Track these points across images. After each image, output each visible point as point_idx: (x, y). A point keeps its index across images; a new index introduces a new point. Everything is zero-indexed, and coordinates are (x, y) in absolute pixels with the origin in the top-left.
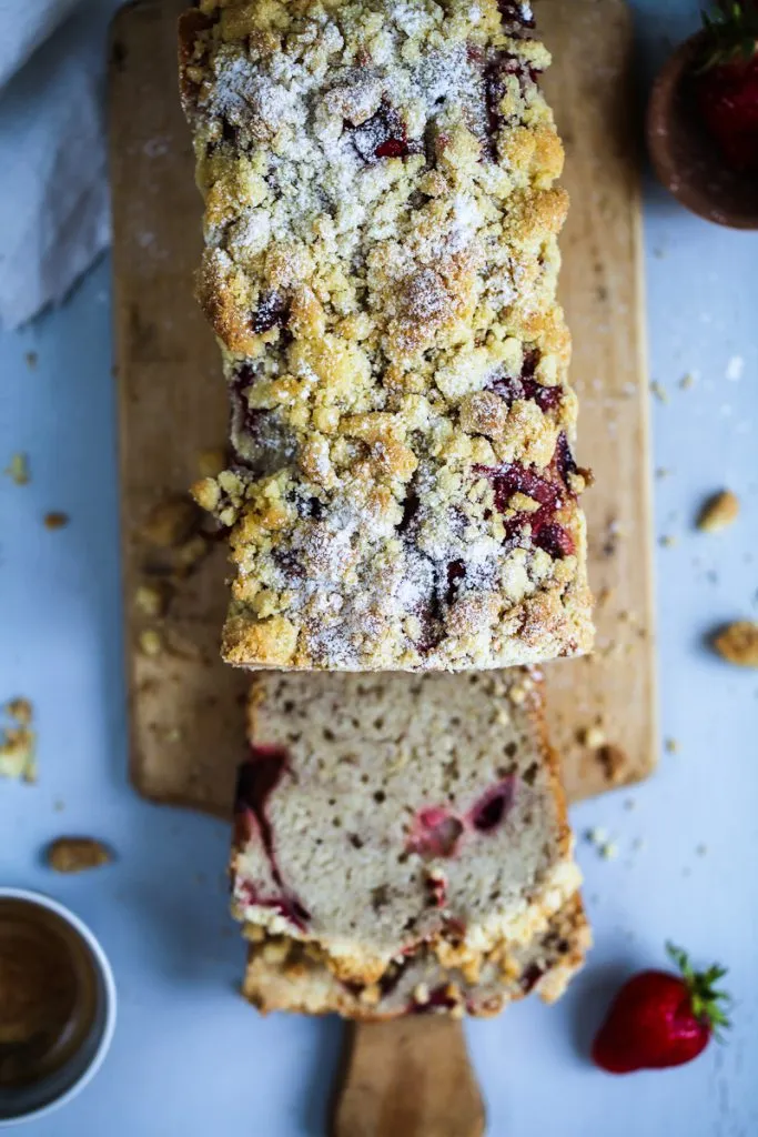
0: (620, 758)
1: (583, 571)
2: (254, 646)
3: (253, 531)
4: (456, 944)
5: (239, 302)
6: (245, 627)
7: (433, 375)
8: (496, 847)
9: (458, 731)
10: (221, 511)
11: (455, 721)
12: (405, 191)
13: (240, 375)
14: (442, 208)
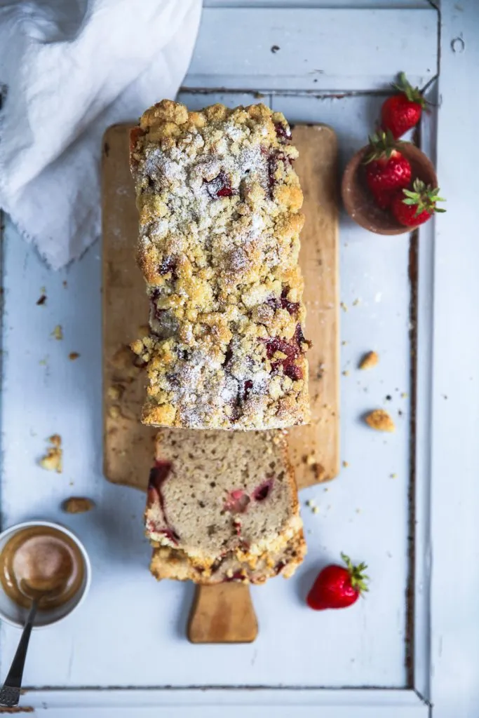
0: (322, 469)
1: (306, 386)
2: (156, 417)
3: (157, 365)
4: (245, 552)
5: (153, 260)
6: (152, 408)
7: (241, 296)
8: (264, 508)
9: (249, 456)
10: (143, 355)
11: (248, 452)
12: (230, 212)
13: (154, 294)
14: (246, 220)
